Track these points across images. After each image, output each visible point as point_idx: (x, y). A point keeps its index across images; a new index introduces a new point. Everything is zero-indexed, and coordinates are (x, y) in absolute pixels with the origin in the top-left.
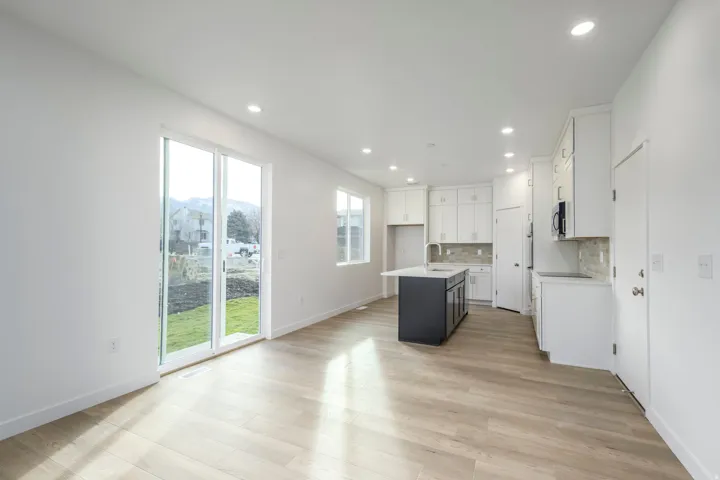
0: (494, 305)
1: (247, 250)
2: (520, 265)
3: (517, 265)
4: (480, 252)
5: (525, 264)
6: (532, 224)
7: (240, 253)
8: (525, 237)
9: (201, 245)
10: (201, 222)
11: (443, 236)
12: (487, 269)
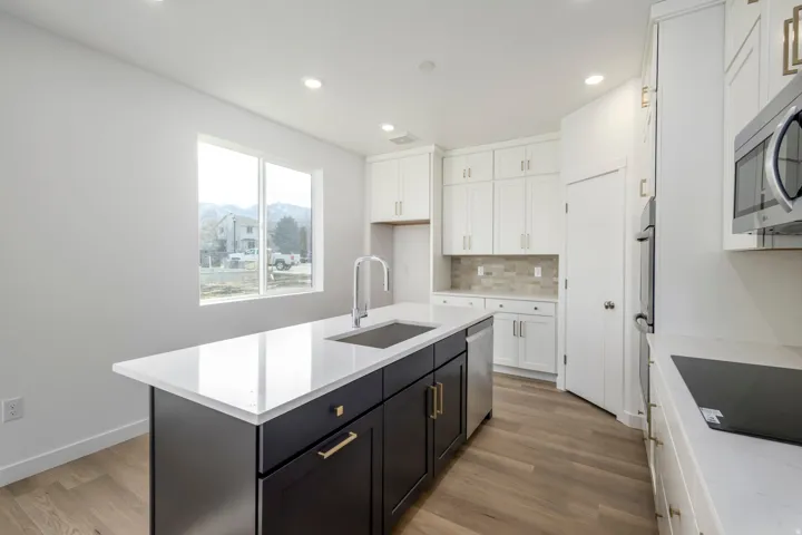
0: (561, 387)
1: (283, 262)
2: (618, 304)
3: (610, 306)
4: (538, 272)
5: (631, 303)
6: (652, 202)
7: (276, 265)
8: (631, 241)
9: (232, 256)
10: (249, 230)
11: (467, 241)
12: (546, 308)
